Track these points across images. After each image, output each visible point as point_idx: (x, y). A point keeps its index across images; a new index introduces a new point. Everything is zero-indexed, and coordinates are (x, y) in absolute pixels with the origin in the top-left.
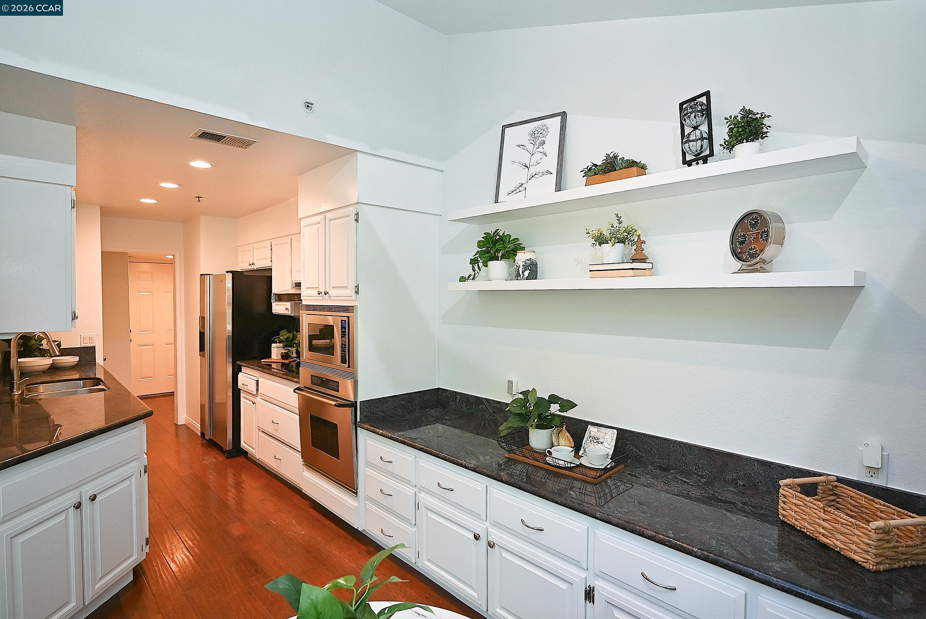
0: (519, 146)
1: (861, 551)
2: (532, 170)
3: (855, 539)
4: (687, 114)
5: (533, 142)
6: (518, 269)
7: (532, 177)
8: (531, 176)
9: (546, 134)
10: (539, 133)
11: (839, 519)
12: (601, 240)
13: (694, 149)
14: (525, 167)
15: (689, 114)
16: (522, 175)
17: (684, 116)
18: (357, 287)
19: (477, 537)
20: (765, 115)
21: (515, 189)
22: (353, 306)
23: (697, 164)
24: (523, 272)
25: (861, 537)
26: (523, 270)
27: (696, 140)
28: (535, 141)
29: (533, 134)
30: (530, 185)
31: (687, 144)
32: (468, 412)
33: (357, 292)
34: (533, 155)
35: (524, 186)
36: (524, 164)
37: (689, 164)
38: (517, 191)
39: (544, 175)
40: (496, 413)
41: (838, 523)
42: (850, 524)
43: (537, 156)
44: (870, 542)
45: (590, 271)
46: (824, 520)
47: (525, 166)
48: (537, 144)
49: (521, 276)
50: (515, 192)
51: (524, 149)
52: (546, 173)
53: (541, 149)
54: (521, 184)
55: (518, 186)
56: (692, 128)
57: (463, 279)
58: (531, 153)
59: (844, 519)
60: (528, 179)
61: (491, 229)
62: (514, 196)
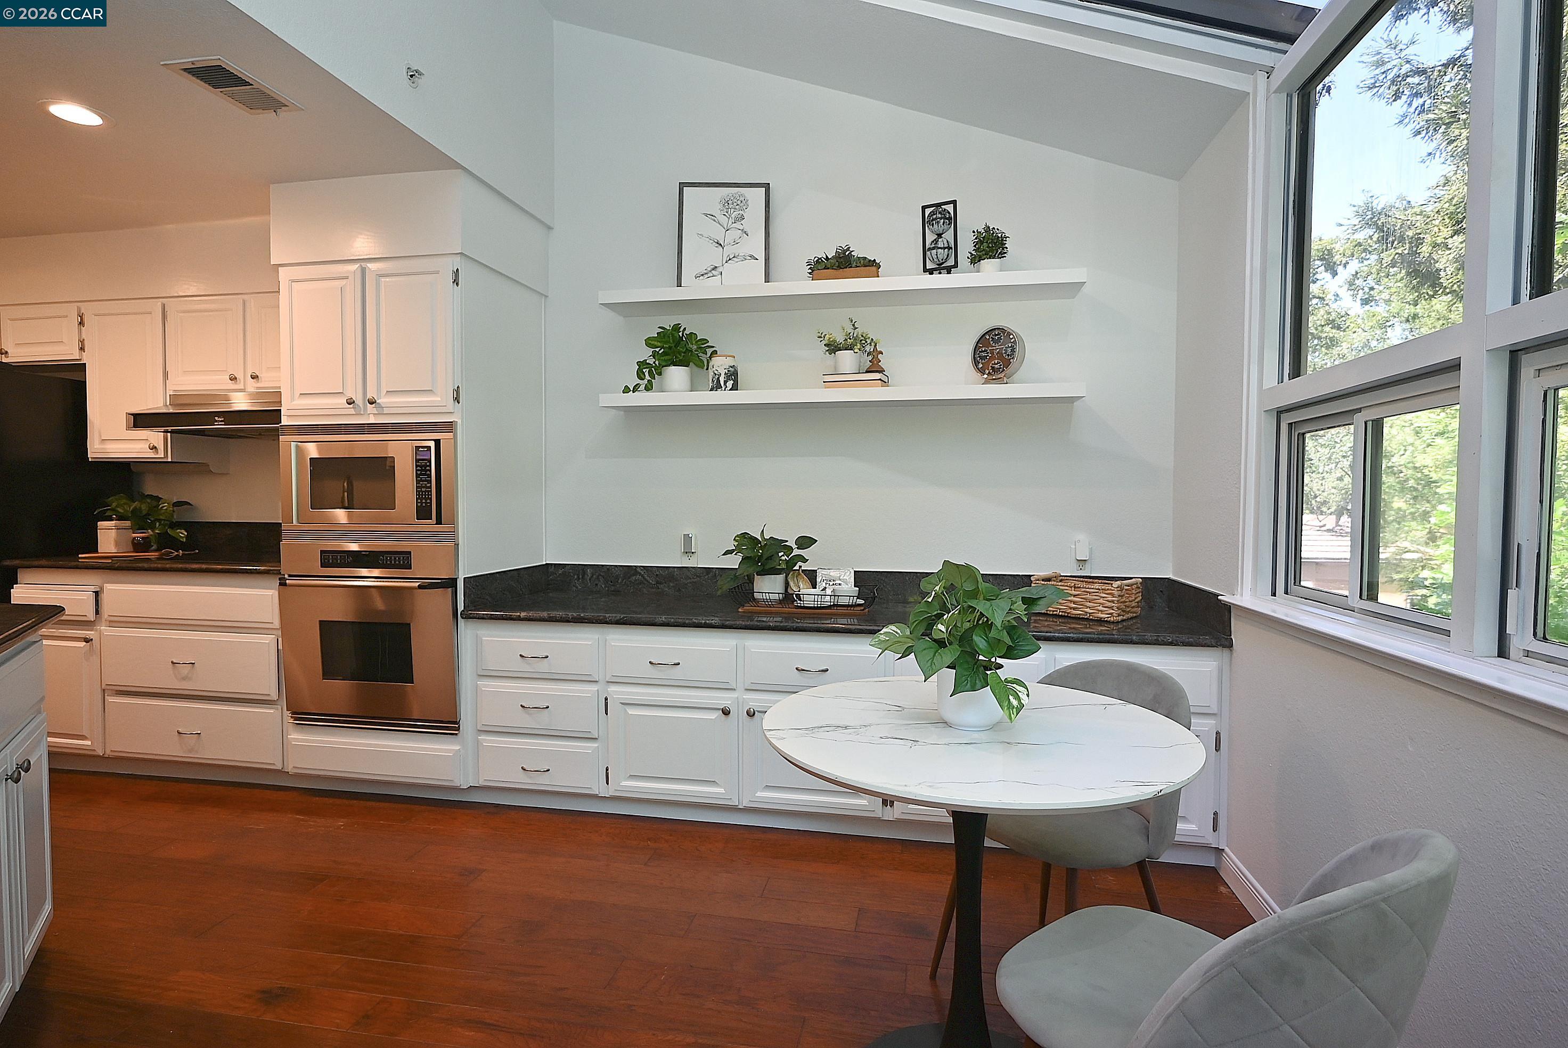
0: (706, 215)
1: (1107, 609)
2: (729, 251)
3: (1101, 601)
4: (936, 219)
5: (726, 214)
6: (719, 378)
7: (730, 259)
8: (728, 259)
9: (744, 208)
10: (735, 204)
11: (1088, 590)
12: (833, 348)
13: (940, 257)
14: (717, 245)
15: (938, 220)
16: (715, 256)
17: (932, 221)
18: (457, 390)
19: (726, 712)
20: (1005, 235)
21: (705, 271)
22: (452, 422)
23: (940, 273)
24: (725, 382)
25: (1106, 598)
26: (725, 379)
27: (944, 248)
28: (729, 212)
29: (726, 204)
30: (727, 269)
31: (935, 251)
32: (608, 590)
33: (457, 399)
34: (728, 230)
35: (720, 269)
36: (716, 241)
37: (931, 272)
38: (709, 275)
39: (747, 261)
40: (661, 583)
41: (1086, 594)
42: (1097, 591)
43: (734, 234)
44: (1113, 599)
45: (824, 382)
46: (1075, 596)
47: (718, 243)
48: (733, 217)
49: (722, 387)
50: (706, 276)
51: (714, 221)
52: (750, 258)
53: (738, 225)
54: (713, 267)
55: (709, 269)
56: (936, 234)
57: (626, 390)
58: (725, 227)
59: (1093, 589)
60: (724, 262)
61: (668, 322)
62: (704, 281)
